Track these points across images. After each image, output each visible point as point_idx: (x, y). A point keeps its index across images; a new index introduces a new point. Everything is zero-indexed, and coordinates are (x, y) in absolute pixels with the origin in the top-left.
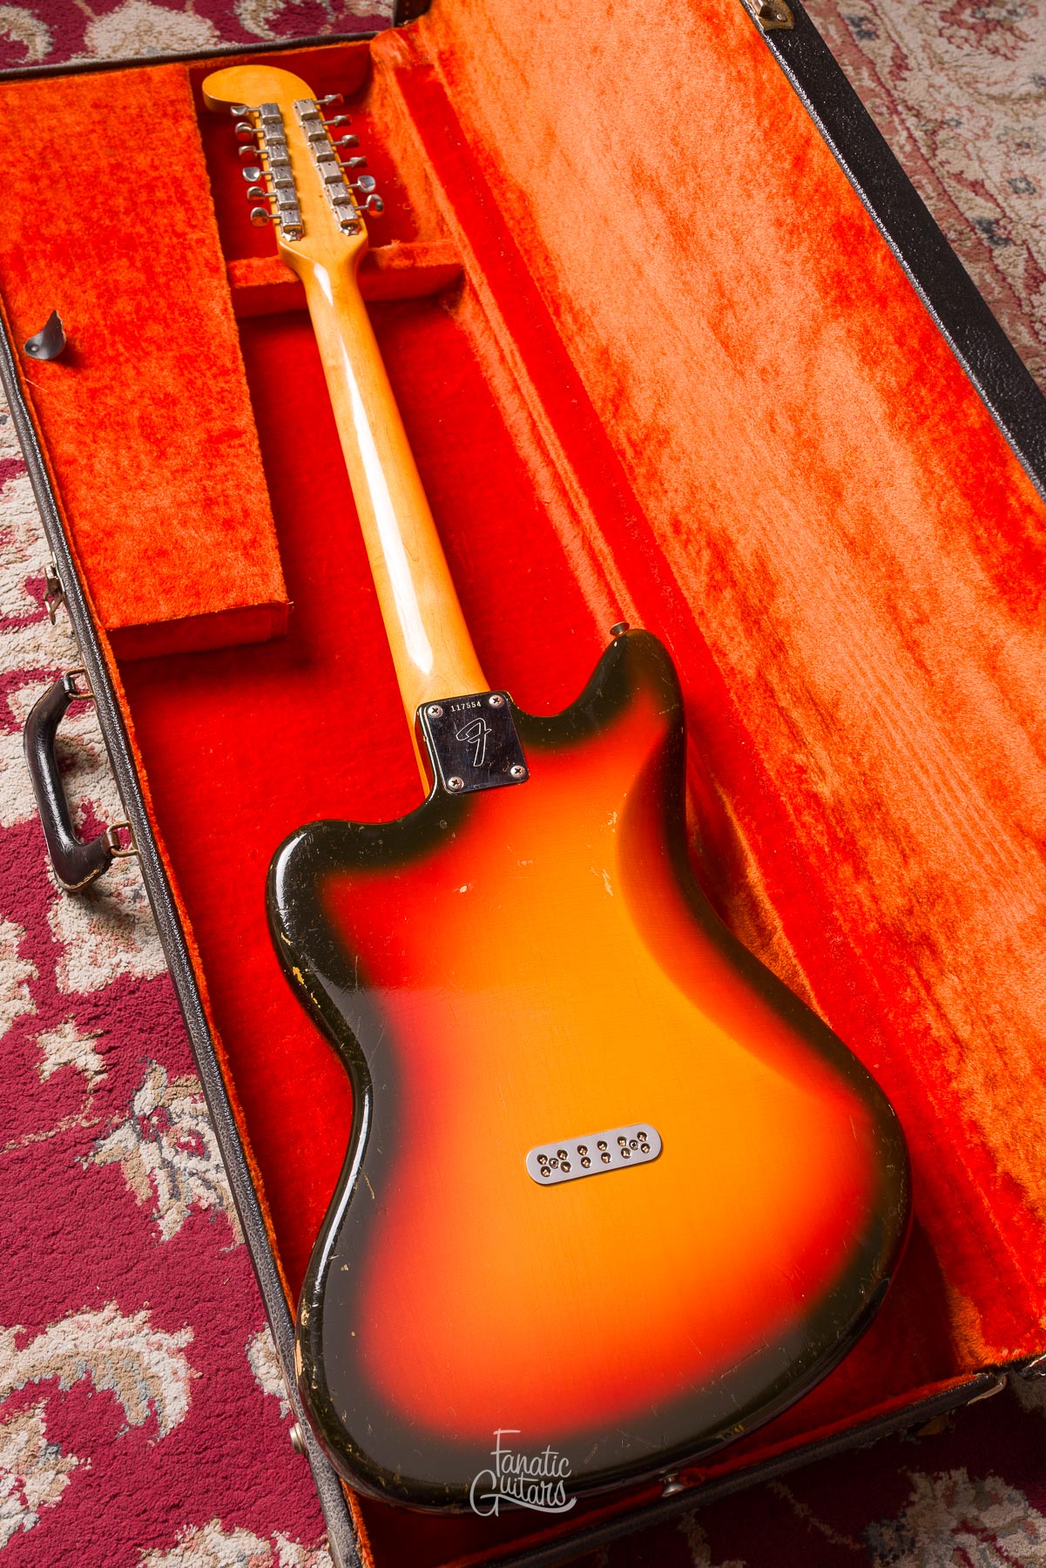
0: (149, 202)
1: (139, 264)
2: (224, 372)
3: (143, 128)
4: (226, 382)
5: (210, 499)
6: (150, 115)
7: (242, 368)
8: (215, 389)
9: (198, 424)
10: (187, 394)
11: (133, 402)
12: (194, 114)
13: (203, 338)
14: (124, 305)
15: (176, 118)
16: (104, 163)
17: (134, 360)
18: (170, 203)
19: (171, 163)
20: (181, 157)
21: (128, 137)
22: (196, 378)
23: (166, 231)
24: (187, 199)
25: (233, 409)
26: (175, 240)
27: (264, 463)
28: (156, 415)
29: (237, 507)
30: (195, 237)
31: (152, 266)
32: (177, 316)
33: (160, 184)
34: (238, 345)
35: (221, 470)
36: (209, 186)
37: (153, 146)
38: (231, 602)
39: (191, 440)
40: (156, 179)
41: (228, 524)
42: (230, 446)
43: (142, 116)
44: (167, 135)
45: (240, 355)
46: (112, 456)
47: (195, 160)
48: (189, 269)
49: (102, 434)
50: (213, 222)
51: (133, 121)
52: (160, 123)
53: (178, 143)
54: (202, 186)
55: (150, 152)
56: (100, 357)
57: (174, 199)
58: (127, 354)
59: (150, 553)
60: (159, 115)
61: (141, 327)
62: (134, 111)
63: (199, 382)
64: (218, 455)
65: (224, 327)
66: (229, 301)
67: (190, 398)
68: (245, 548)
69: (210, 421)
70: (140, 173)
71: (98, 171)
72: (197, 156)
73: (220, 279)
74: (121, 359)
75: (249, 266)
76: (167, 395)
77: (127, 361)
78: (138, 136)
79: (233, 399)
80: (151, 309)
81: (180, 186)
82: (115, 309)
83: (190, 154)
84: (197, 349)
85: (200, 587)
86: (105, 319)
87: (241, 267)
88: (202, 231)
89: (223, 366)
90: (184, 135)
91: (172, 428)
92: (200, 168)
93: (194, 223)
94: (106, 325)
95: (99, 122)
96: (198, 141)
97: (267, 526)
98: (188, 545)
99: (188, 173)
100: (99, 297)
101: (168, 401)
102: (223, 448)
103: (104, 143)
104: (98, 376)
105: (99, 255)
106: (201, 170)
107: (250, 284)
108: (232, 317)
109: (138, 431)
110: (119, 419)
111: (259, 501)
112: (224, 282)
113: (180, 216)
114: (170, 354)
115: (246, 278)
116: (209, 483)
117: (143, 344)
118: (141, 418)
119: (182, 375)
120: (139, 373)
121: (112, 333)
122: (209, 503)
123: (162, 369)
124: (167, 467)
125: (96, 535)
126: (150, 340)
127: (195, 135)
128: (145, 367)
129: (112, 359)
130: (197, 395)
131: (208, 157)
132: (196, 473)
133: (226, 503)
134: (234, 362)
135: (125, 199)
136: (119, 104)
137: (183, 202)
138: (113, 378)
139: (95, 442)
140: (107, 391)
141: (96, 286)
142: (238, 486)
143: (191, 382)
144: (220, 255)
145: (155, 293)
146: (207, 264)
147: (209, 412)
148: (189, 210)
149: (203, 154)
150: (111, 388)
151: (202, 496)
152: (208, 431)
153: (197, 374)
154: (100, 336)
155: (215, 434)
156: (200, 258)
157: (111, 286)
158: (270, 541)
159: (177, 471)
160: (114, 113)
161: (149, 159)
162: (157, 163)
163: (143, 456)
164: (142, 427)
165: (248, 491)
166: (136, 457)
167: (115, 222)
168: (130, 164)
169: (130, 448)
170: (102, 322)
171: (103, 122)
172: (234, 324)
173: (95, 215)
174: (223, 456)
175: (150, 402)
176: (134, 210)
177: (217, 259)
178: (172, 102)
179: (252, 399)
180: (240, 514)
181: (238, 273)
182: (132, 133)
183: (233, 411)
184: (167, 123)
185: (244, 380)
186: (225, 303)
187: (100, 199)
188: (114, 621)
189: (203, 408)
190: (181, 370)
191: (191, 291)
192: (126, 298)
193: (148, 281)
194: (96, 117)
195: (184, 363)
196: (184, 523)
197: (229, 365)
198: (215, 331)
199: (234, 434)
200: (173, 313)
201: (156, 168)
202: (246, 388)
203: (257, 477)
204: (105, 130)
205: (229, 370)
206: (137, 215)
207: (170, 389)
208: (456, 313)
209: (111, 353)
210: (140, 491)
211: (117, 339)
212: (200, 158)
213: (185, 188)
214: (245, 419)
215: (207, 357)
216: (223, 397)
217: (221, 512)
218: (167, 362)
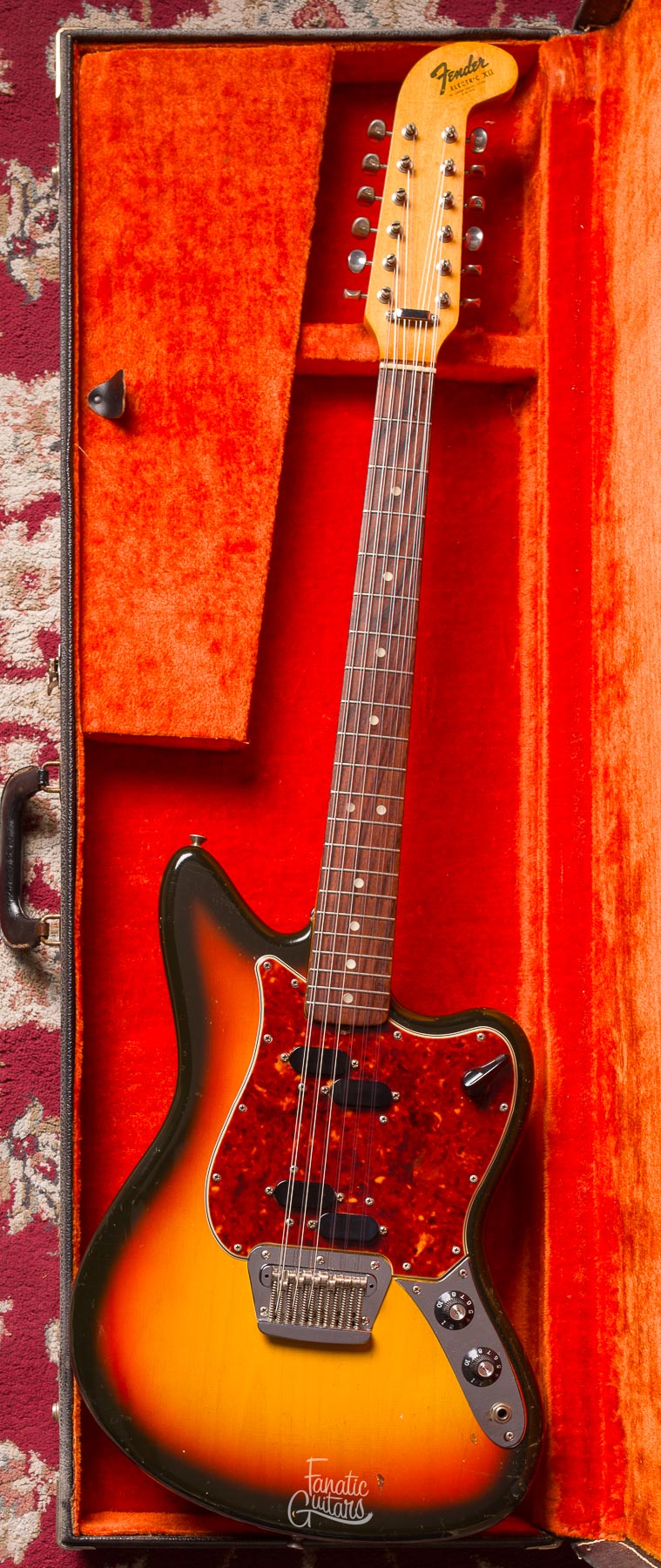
0: (247, 236)
1: (216, 316)
2: (261, 469)
3: (266, 134)
4: (260, 483)
5: (208, 615)
6: (277, 115)
7: (279, 468)
8: (247, 487)
9: (220, 526)
10: (219, 488)
11: (170, 485)
12: (323, 121)
13: (252, 424)
14: (190, 364)
15: (303, 125)
16: (215, 176)
17: (182, 436)
18: (268, 242)
19: (282, 188)
20: (294, 180)
21: (248, 142)
22: (233, 472)
23: (253, 279)
24: (285, 240)
25: (257, 516)
26: (259, 293)
27: (268, 584)
28: (186, 503)
29: (230, 630)
30: (280, 292)
31: (228, 323)
32: (235, 391)
33: (263, 214)
34: (282, 439)
35: (227, 584)
36: (311, 225)
37: (269, 160)
38: (196, 730)
39: (207, 546)
40: (261, 205)
41: (216, 647)
42: (242, 559)
43: (269, 115)
44: (288, 147)
45: (280, 454)
46: (136, 544)
47: (307, 187)
48: (262, 334)
49: (133, 517)
50: (302, 275)
51: (258, 122)
52: (285, 129)
53: (296, 160)
54: (303, 226)
55: (266, 168)
56: (153, 424)
57: (272, 238)
58: (178, 427)
59: (142, 660)
60: (287, 117)
61: (200, 396)
62: (261, 107)
63: (234, 477)
64: (228, 566)
65: (274, 413)
66: (290, 384)
67: (221, 494)
68: (223, 677)
69: (232, 524)
70: (248, 195)
71: (208, 183)
72: (310, 181)
73: (287, 353)
74: (172, 431)
75: (323, 334)
76: (202, 485)
77: (177, 434)
78: (259, 143)
79: (260, 504)
80: (213, 377)
81: (282, 221)
82: (181, 367)
83: (303, 178)
84: (244, 437)
85: (175, 708)
86: (169, 378)
87: (314, 335)
88: (288, 286)
89: (262, 463)
90: (305, 150)
91: (196, 525)
92: (309, 198)
93: (283, 274)
94: (168, 387)
95: (225, 116)
96: (315, 164)
97: (249, 656)
98: (176, 661)
99: (293, 206)
100: (170, 349)
101: (200, 494)
102: (235, 557)
103: (222, 146)
104: (147, 446)
105: (182, 296)
106: (308, 203)
107: (318, 356)
108: (287, 404)
109: (165, 520)
110: (152, 502)
111: (249, 627)
112: (291, 358)
113: (272, 261)
114: (217, 436)
115: (315, 349)
116: (213, 597)
117: (196, 417)
118: (172, 508)
119: (222, 465)
120: (184, 453)
121: (171, 397)
122: (207, 618)
123: (205, 453)
124: (180, 569)
125: (101, 629)
126: (203, 415)
127: (317, 152)
128: (191, 447)
129: (162, 431)
130: (229, 492)
131: (321, 184)
132: (205, 582)
133: (221, 622)
134: (272, 461)
135: (224, 228)
136: (251, 94)
137: (280, 242)
138: (159, 453)
139: (125, 524)
140: (149, 466)
141: (171, 335)
142: (236, 607)
143: (228, 475)
144: (298, 321)
145: (222, 356)
146: (282, 331)
147: (234, 514)
148: (284, 256)
149: (317, 180)
150: (154, 464)
151: (201, 609)
152: (227, 539)
153: (235, 466)
154: (156, 398)
155: (233, 541)
156: (277, 322)
157: (185, 339)
158: (248, 673)
159: (188, 575)
160: (243, 106)
161: (262, 176)
162: (268, 185)
163: (162, 551)
164: (170, 517)
165: (245, 616)
166: (157, 550)
167: (207, 255)
168: (242, 180)
169: (153, 539)
170: (166, 383)
171: (226, 117)
172: (285, 414)
173: (190, 242)
174: (233, 569)
175: (185, 489)
176: (230, 244)
177: (293, 327)
178: (305, 101)
179: (278, 508)
180: (230, 639)
181: (310, 340)
182: (254, 137)
183: (256, 519)
184: (293, 129)
185: (276, 484)
186: (285, 385)
187: (201, 222)
188: (94, 726)
189: (229, 508)
190: (222, 459)
191: (256, 362)
192: (194, 356)
193: (220, 343)
194: (224, 108)
195: (227, 452)
196: (179, 636)
197: (267, 463)
198: (267, 419)
199: (249, 546)
200: (233, 386)
201: (263, 190)
202: (275, 493)
203: (255, 601)
204: (227, 128)
205: (265, 469)
206: (231, 251)
207: (206, 477)
208: (519, 415)
209: (164, 423)
210: (150, 590)
211: (174, 406)
212: (312, 183)
213: (288, 225)
214: (262, 531)
215: (250, 449)
216: (251, 500)
217: (214, 631)
218: (213, 446)
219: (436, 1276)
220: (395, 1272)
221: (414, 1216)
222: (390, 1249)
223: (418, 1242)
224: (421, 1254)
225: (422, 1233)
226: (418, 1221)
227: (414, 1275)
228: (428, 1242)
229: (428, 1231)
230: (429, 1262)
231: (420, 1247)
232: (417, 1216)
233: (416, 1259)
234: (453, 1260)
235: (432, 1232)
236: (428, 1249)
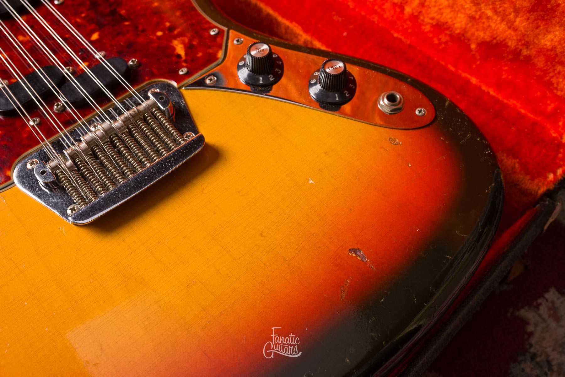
219: (216, 59)
220: (178, 82)
221: (151, 37)
222: (155, 71)
223: (174, 49)
224: (186, 54)
225: (171, 42)
226: (159, 38)
227: (196, 72)
228: (183, 43)
229: (175, 38)
230: (200, 54)
231: (180, 50)
232: (154, 34)
233: (185, 61)
234: (219, 39)
235: (181, 35)
236: (189, 48)
